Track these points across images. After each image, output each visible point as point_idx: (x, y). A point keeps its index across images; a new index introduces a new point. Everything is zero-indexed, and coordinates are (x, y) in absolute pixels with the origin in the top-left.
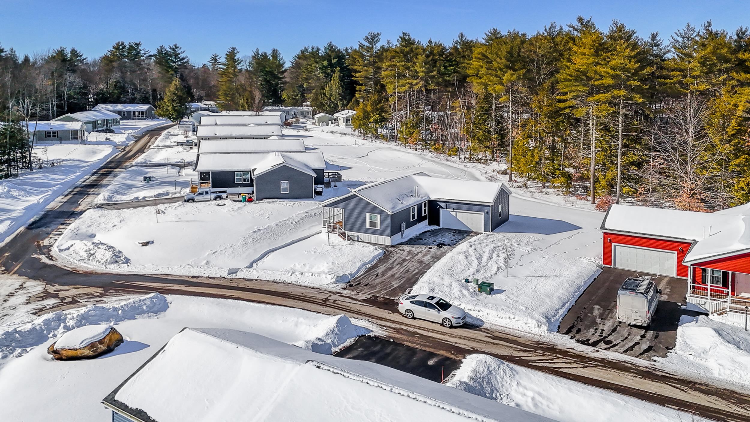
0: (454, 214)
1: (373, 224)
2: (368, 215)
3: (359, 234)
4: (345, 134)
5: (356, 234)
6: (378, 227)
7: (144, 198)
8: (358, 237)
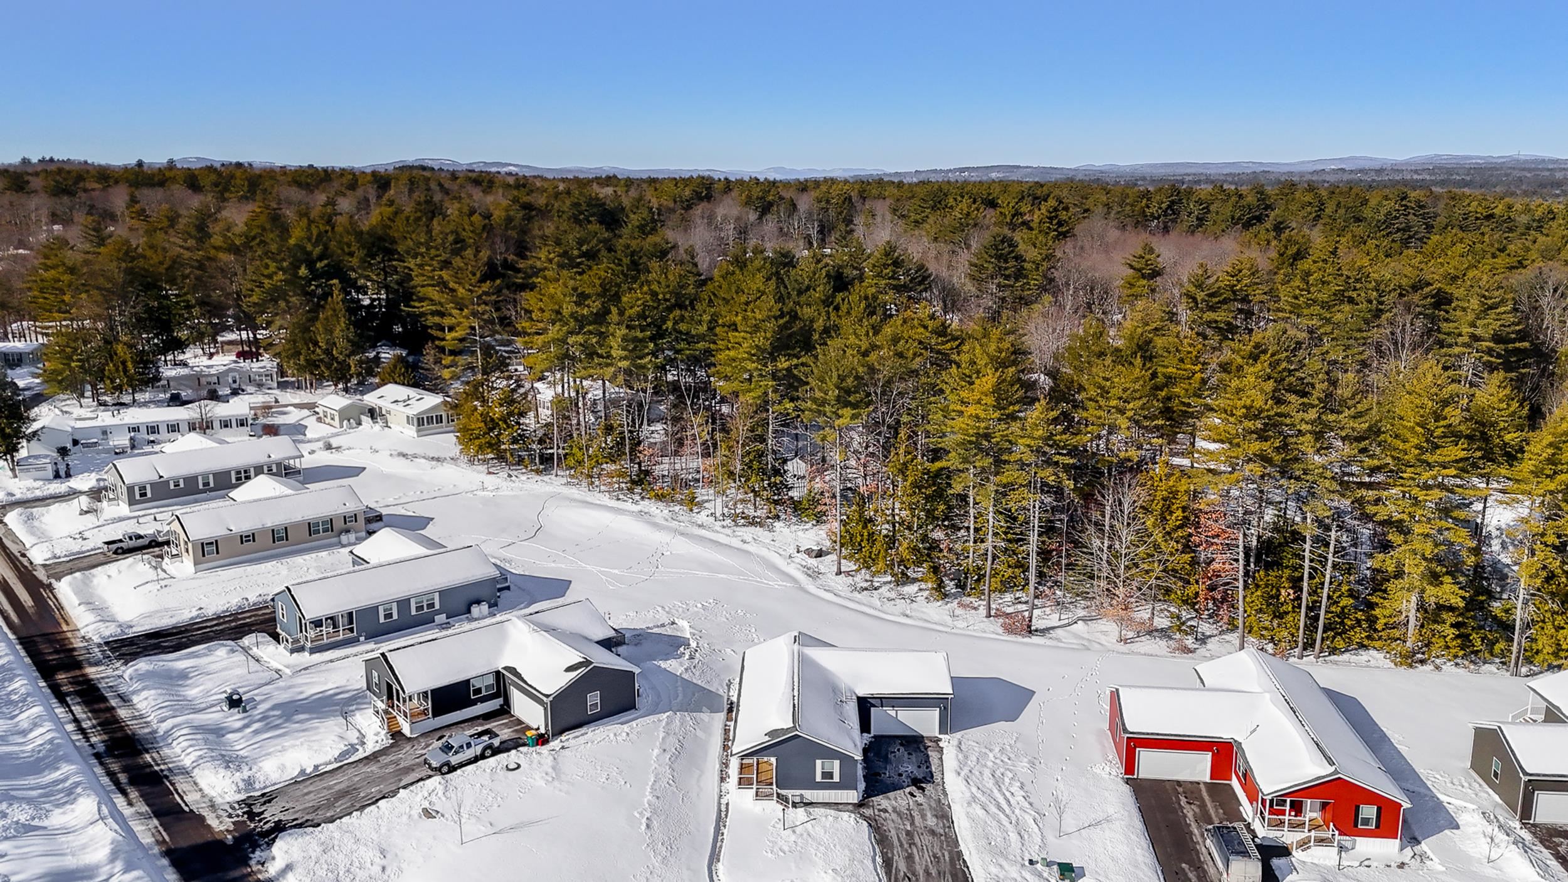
0: (893, 713)
1: (828, 775)
2: (819, 762)
3: (803, 792)
4: (438, 460)
5: (798, 792)
6: (836, 779)
7: (316, 767)
8: (801, 796)
